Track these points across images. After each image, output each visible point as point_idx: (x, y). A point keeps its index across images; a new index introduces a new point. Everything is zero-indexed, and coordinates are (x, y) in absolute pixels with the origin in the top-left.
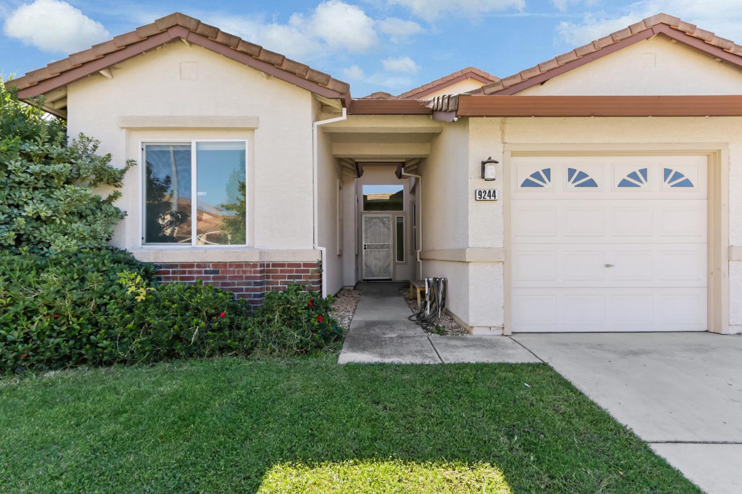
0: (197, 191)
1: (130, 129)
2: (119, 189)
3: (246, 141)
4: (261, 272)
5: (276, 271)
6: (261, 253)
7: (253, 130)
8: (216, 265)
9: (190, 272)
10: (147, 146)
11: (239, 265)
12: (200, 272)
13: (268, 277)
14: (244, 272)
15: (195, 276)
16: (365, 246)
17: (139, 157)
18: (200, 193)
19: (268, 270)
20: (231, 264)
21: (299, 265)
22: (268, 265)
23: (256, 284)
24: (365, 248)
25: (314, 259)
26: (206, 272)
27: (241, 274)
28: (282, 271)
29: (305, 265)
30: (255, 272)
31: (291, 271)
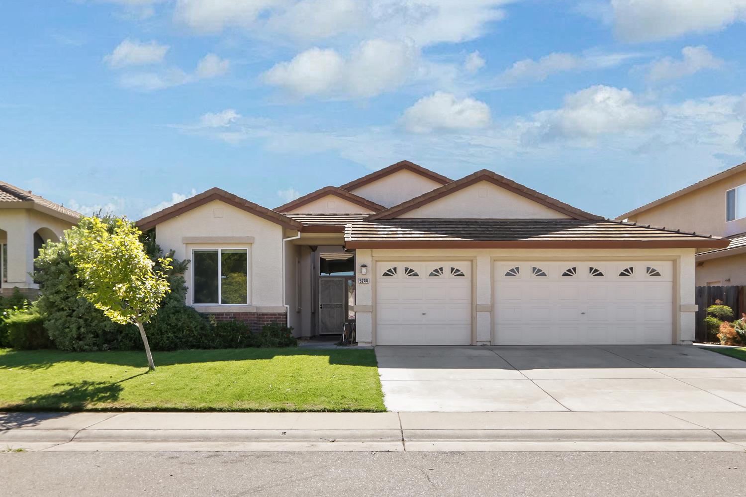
0: (222, 275)
1: (187, 244)
2: (182, 275)
3: (247, 249)
4: (257, 318)
5: (264, 318)
6: (257, 308)
7: (252, 243)
8: (235, 314)
9: (222, 318)
10: (195, 252)
11: (246, 314)
12: (226, 318)
13: (260, 320)
14: (249, 317)
15: (225, 319)
16: (321, 305)
17: (191, 257)
18: (223, 277)
19: (261, 316)
20: (242, 314)
21: (275, 314)
22: (260, 315)
23: (255, 323)
24: (321, 308)
25: (282, 311)
26: (230, 318)
27: (247, 319)
28: (267, 318)
29: (279, 314)
30: (254, 317)
31: (272, 318)
